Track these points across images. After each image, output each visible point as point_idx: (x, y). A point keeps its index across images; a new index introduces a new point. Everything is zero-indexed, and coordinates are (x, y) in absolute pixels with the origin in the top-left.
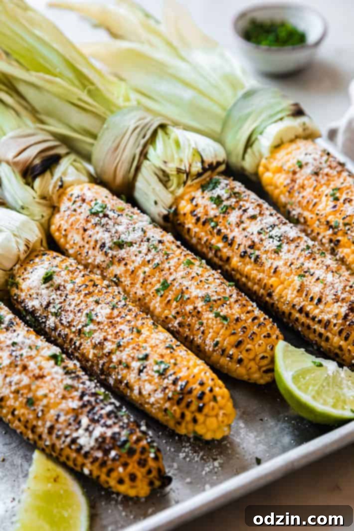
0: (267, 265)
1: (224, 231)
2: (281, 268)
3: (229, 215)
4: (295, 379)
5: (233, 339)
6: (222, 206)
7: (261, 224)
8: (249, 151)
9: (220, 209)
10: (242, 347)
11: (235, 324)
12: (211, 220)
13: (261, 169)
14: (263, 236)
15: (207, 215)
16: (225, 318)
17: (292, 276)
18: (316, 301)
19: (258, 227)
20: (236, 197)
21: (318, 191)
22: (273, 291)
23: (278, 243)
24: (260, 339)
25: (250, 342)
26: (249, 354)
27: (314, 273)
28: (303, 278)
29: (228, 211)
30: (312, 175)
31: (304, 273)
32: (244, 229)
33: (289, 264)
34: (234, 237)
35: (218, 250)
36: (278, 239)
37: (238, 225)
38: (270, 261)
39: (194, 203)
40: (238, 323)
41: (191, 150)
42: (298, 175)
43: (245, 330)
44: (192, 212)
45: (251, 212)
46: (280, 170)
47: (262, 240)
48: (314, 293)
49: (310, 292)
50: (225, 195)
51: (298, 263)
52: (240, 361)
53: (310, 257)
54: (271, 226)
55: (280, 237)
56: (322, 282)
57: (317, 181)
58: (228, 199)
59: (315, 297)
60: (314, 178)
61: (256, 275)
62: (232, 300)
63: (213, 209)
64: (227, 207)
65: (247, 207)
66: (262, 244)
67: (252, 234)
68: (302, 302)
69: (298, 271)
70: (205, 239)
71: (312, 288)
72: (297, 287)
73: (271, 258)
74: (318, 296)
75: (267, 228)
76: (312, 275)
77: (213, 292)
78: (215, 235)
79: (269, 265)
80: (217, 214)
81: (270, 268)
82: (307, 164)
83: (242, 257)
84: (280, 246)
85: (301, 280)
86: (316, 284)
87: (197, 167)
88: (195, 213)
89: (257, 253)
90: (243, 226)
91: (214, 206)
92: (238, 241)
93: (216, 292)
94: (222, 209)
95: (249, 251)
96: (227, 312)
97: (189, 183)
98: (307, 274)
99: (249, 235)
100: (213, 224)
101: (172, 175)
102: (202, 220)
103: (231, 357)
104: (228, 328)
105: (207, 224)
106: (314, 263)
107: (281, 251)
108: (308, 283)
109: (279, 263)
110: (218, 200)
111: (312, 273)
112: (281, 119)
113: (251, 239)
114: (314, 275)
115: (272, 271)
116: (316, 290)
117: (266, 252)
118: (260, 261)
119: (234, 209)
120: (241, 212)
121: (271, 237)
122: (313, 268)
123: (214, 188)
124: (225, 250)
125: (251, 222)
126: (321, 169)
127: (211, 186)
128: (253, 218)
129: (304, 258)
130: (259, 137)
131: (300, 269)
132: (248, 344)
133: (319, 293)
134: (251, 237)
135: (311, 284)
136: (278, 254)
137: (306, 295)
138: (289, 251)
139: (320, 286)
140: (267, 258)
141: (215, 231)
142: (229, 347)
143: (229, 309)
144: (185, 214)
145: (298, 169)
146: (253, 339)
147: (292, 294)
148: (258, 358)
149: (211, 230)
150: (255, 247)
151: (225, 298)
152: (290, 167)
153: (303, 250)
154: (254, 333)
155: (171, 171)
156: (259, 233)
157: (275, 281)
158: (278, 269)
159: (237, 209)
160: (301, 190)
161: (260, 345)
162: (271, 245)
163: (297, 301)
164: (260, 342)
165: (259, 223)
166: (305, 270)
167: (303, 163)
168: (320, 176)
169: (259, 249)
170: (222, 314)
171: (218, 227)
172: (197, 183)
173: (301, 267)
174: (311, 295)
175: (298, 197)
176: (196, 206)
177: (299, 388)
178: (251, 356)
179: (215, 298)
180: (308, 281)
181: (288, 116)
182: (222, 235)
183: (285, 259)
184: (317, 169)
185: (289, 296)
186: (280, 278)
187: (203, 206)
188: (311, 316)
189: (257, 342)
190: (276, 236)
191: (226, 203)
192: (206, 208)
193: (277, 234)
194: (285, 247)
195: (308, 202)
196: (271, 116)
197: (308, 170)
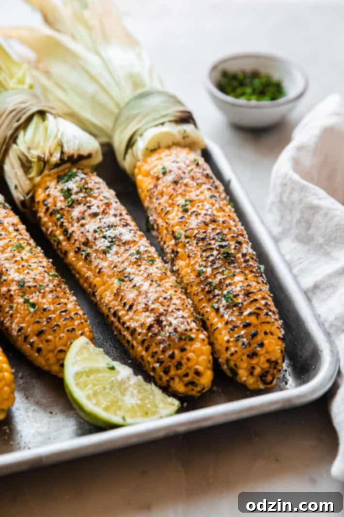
0: (95, 263)
1: (66, 224)
2: (106, 269)
3: (73, 209)
4: (78, 375)
5: (37, 327)
6: (70, 199)
7: (100, 222)
8: (130, 151)
9: (67, 202)
10: (43, 337)
11: (42, 313)
12: (58, 212)
13: (136, 171)
14: (97, 235)
15: (55, 206)
16: (33, 305)
17: (113, 279)
18: (127, 307)
19: (95, 225)
20: (86, 192)
21: (173, 200)
22: (96, 291)
23: (109, 244)
24: (63, 332)
25: (52, 333)
26: (48, 345)
27: (133, 279)
28: (121, 282)
29: (74, 205)
30: (172, 183)
31: (123, 277)
32: (83, 225)
33: (112, 266)
34: (73, 232)
35: (59, 243)
36: (110, 240)
37: (78, 220)
38: (98, 261)
39: (47, 192)
40: (45, 313)
41: (56, 141)
42: (160, 182)
43: (49, 320)
44: (44, 201)
45: (94, 209)
46: (147, 174)
47: (95, 239)
48: (128, 299)
49: (124, 297)
50: (75, 190)
51: (121, 267)
52: (39, 350)
53: (136, 263)
54: (109, 226)
55: (112, 238)
56: (137, 290)
57: (174, 189)
58: (77, 193)
59: (128, 302)
60: (172, 187)
61: (85, 273)
62: (47, 289)
63: (61, 201)
64: (73, 201)
65: (93, 203)
66: (94, 243)
67: (88, 231)
68: (117, 306)
69: (119, 274)
70: (50, 230)
71: (127, 293)
72: (115, 291)
73: (99, 258)
74: (131, 303)
75: (104, 228)
76: (130, 281)
77: (32, 278)
78: (59, 227)
79: (96, 264)
80: (63, 207)
81: (96, 267)
82: (170, 171)
83: (76, 252)
84: (109, 247)
85: (119, 284)
86: (132, 290)
87: (56, 158)
88: (46, 202)
89: (89, 250)
90: (83, 222)
91: (62, 198)
92: (76, 236)
93: (34, 279)
94: (68, 203)
95: (83, 247)
96: (38, 300)
97: (46, 172)
98: (126, 279)
99: (85, 232)
100: (58, 216)
101: (34, 162)
102: (50, 211)
103: (32, 344)
104: (34, 315)
105: (53, 216)
106: (137, 269)
107: (109, 253)
108: (125, 288)
109: (105, 264)
110: (68, 193)
111: (131, 278)
112: (162, 124)
113: (86, 236)
114: (133, 281)
115: (97, 270)
116: (130, 296)
117: (97, 251)
118: (89, 259)
119: (79, 204)
120: (85, 208)
121: (104, 237)
122: (134, 274)
123: (67, 181)
124: (64, 243)
125: (91, 219)
126: (182, 178)
127: (66, 178)
128: (95, 215)
129: (129, 262)
130: (139, 139)
131: (121, 273)
132: (50, 334)
133: (132, 300)
134: (87, 234)
135: (127, 290)
136: (106, 254)
137: (121, 300)
138: (117, 253)
139: (135, 293)
140: (96, 257)
141: (59, 223)
142: (31, 334)
143: (40, 297)
144: (38, 202)
145: (161, 175)
146: (55, 331)
147: (110, 296)
148: (56, 351)
149: (56, 221)
150: (88, 244)
151: (41, 286)
152: (155, 173)
153: (131, 255)
154: (57, 325)
155: (33, 158)
156: (95, 231)
157: (98, 281)
158: (102, 270)
159: (82, 205)
160: (160, 196)
161: (60, 338)
162: (102, 244)
163: (113, 304)
164: (62, 335)
165: (98, 221)
166: (126, 275)
167: (167, 170)
168: (179, 185)
169: (91, 247)
170: (31, 301)
171: (62, 220)
172: (54, 173)
173: (123, 271)
174: (125, 301)
175: (156, 203)
176: (49, 196)
177: (77, 384)
178: (51, 347)
179: (31, 284)
180: (126, 286)
181: (170, 121)
182: (64, 228)
183: (111, 261)
184: (179, 178)
185: (107, 298)
186: (102, 279)
187: (53, 197)
188: (121, 321)
189: (59, 334)
190: (109, 237)
191: (73, 197)
192: (56, 199)
193: (111, 235)
194: (115, 248)
195: (162, 209)
196: (155, 120)
197: (170, 178)
